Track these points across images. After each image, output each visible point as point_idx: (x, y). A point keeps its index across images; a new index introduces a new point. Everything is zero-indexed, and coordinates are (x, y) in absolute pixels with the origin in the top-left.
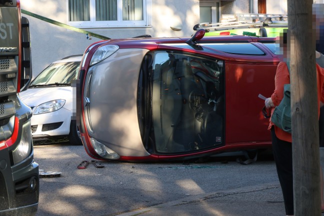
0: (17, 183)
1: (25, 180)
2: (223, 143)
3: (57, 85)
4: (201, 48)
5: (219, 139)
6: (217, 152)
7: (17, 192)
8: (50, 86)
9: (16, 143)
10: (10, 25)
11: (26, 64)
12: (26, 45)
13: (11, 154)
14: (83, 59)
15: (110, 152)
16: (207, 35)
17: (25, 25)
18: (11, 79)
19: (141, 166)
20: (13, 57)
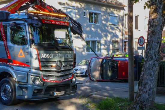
0: (72, 86)
1: (74, 86)
2: (117, 78)
3: (83, 65)
4: (113, 59)
5: (117, 77)
6: (116, 80)
7: (73, 88)
8: (82, 65)
9: (73, 78)
10: (72, 55)
11: (75, 63)
12: (75, 59)
13: (71, 81)
14: (90, 60)
15: (94, 79)
16: (114, 56)
17: (75, 55)
18: (72, 66)
19: (99, 82)
20: (73, 61)
